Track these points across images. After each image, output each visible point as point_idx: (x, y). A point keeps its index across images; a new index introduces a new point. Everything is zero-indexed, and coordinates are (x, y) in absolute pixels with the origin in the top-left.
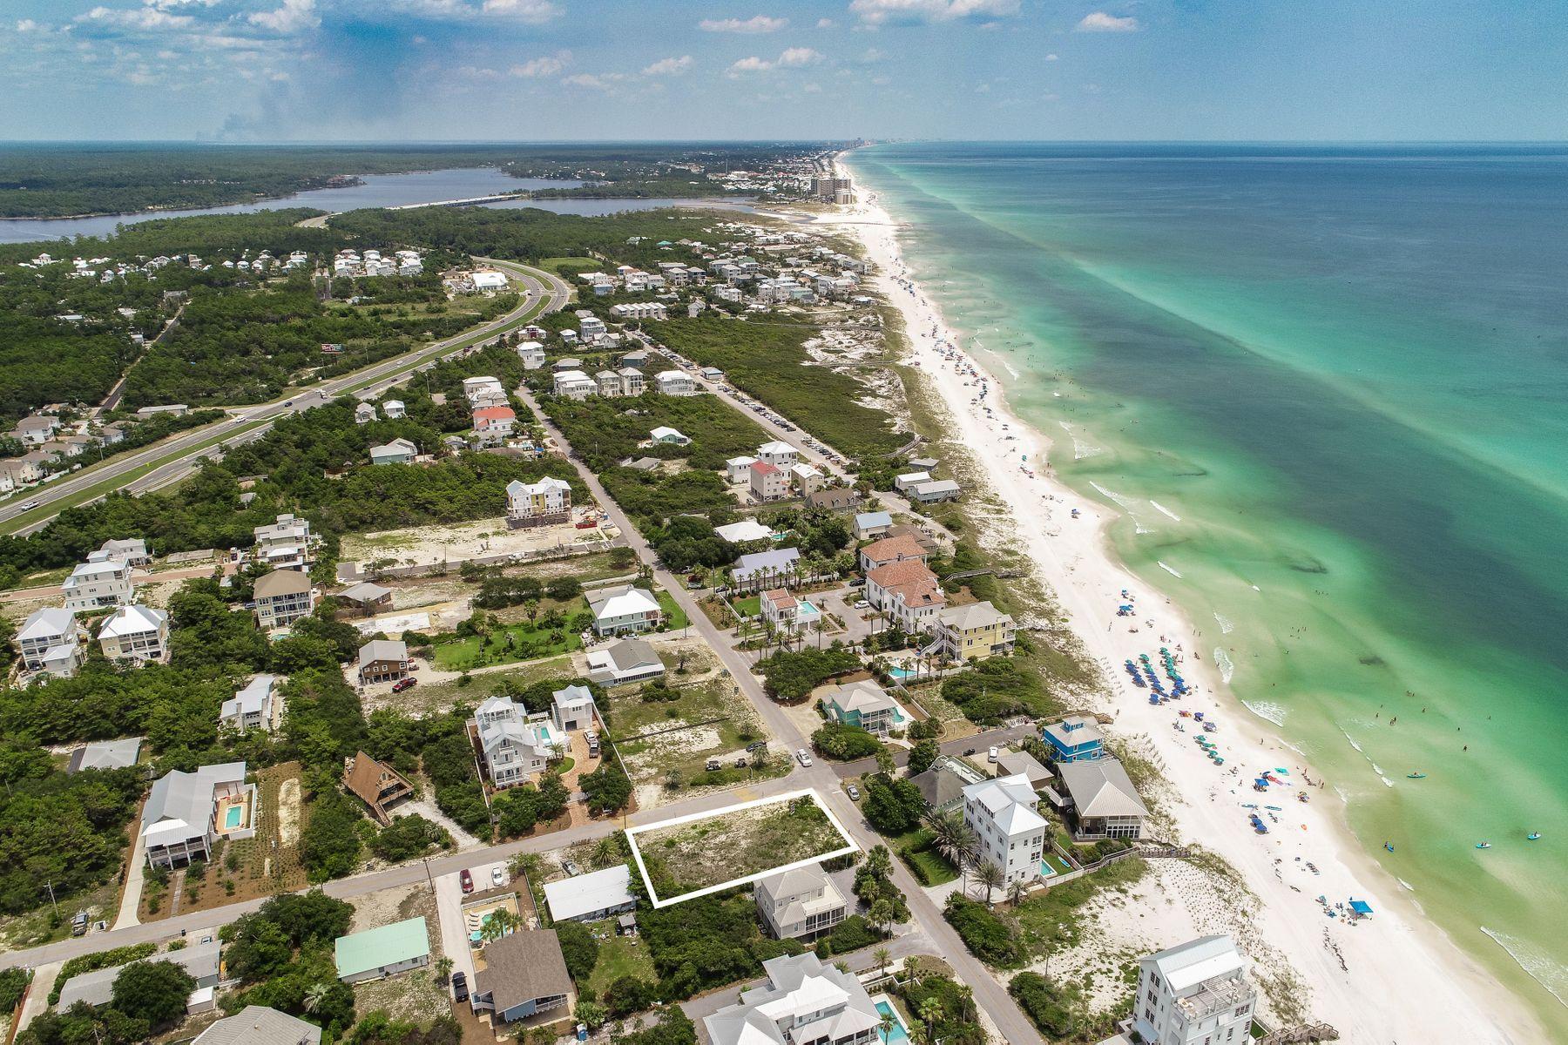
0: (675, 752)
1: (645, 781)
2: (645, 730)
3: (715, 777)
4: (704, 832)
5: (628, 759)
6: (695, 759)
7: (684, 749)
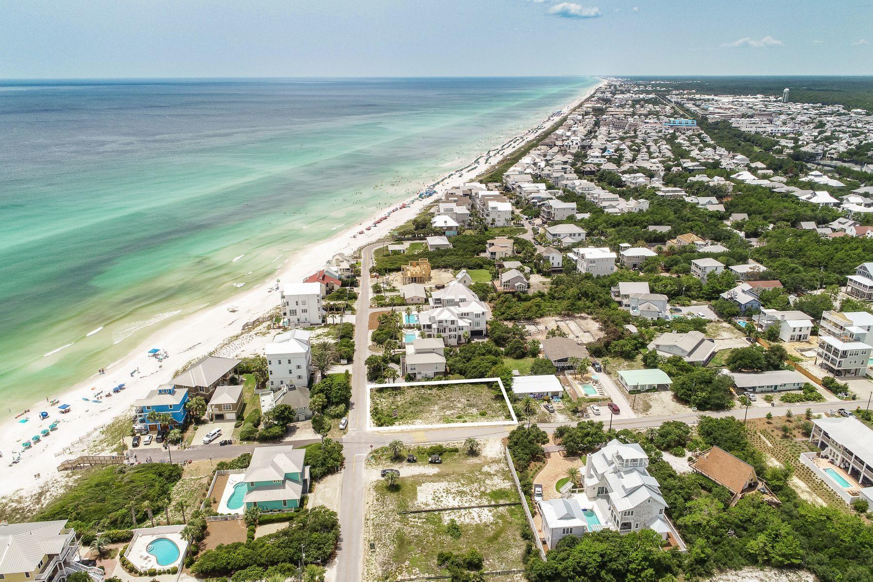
1: (495, 461)
3: (437, 454)
4: (460, 417)
5: (506, 485)
6: (448, 475)
7: (454, 486)
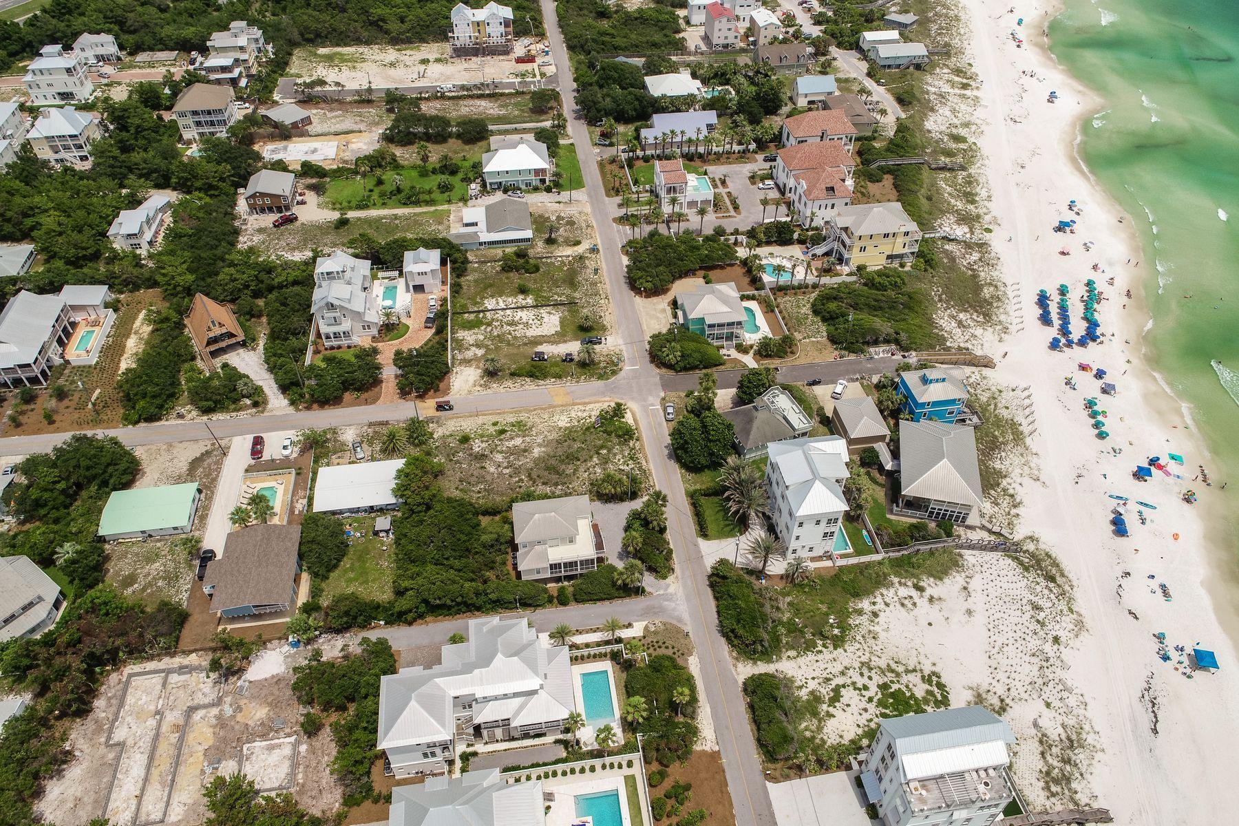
0: (510, 334)
1: (467, 362)
2: (490, 304)
3: (538, 369)
4: (503, 432)
5: (461, 334)
6: (525, 344)
7: (520, 331)
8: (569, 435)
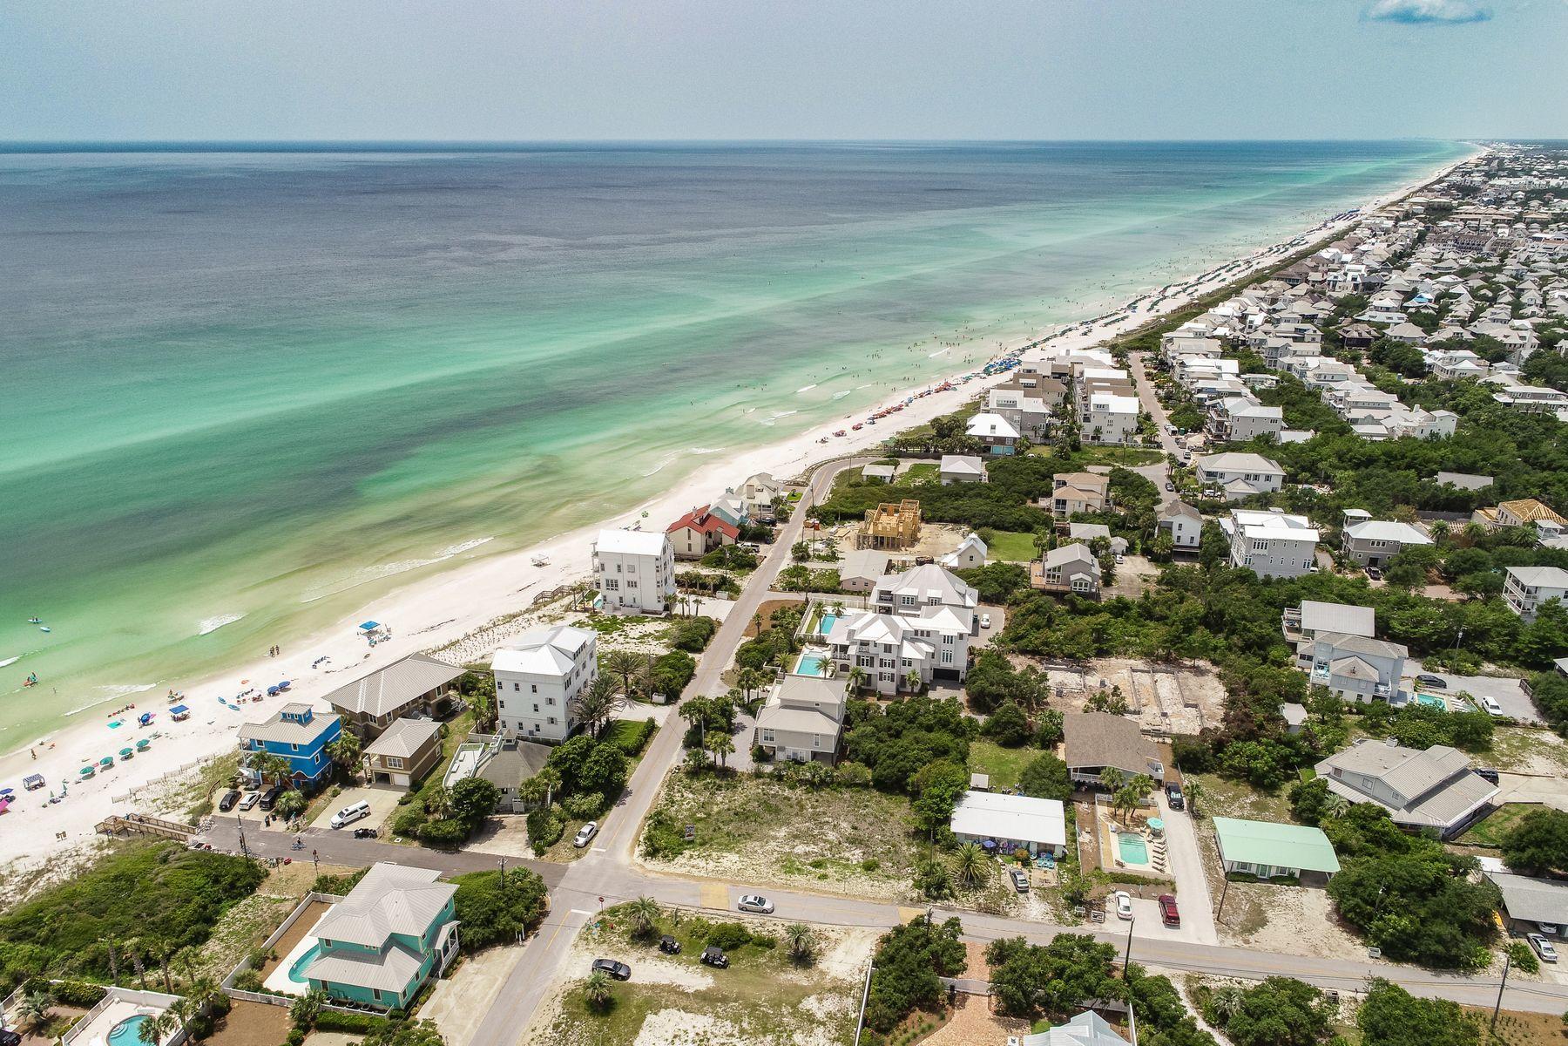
0: (742, 1031)
1: (839, 989)
4: (817, 865)
7: (722, 1032)
8: (731, 842)
